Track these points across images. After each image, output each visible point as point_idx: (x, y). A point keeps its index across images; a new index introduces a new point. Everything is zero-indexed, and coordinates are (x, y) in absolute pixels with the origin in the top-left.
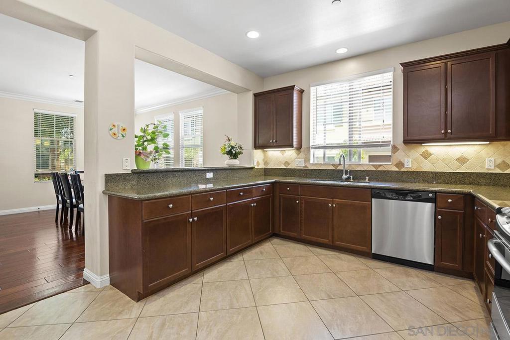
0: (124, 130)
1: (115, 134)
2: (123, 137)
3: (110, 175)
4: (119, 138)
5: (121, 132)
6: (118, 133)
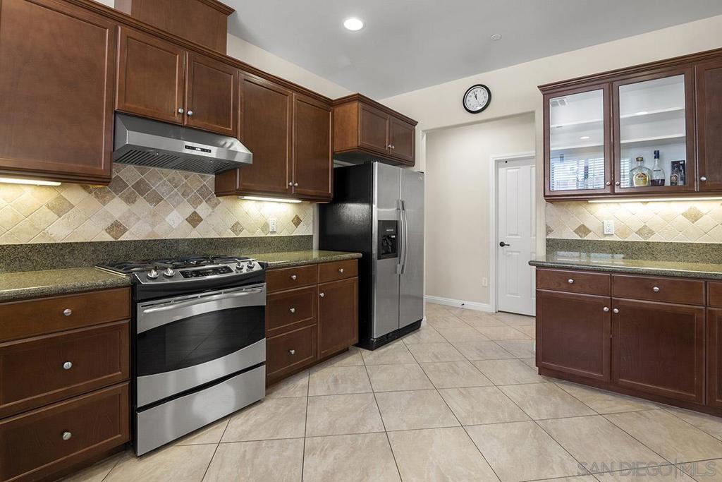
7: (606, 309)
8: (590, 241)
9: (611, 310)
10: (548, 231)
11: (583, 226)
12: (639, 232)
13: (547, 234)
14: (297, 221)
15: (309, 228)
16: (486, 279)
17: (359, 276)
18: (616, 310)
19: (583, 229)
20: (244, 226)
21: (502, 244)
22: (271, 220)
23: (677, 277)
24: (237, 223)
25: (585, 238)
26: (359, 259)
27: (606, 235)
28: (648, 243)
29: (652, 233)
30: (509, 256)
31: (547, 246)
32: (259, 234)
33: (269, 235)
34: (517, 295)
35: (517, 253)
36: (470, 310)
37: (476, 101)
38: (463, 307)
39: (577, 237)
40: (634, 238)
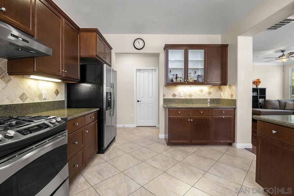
7: (189, 120)
8: (177, 99)
9: (190, 120)
10: (164, 96)
11: (174, 94)
13: (164, 97)
14: (57, 93)
15: (62, 97)
16: (133, 115)
17: (97, 119)
18: (192, 120)
19: (174, 95)
20: (28, 95)
21: (138, 101)
22: (44, 92)
23: (206, 108)
24: (24, 94)
25: (175, 98)
26: (98, 111)
27: (181, 97)
28: (191, 99)
29: (192, 96)
30: (141, 105)
31: (164, 101)
32: (37, 100)
33: (43, 101)
34: (143, 119)
35: (143, 104)
36: (127, 128)
37: (139, 45)
38: (124, 127)
39: (172, 98)
40: (188, 97)
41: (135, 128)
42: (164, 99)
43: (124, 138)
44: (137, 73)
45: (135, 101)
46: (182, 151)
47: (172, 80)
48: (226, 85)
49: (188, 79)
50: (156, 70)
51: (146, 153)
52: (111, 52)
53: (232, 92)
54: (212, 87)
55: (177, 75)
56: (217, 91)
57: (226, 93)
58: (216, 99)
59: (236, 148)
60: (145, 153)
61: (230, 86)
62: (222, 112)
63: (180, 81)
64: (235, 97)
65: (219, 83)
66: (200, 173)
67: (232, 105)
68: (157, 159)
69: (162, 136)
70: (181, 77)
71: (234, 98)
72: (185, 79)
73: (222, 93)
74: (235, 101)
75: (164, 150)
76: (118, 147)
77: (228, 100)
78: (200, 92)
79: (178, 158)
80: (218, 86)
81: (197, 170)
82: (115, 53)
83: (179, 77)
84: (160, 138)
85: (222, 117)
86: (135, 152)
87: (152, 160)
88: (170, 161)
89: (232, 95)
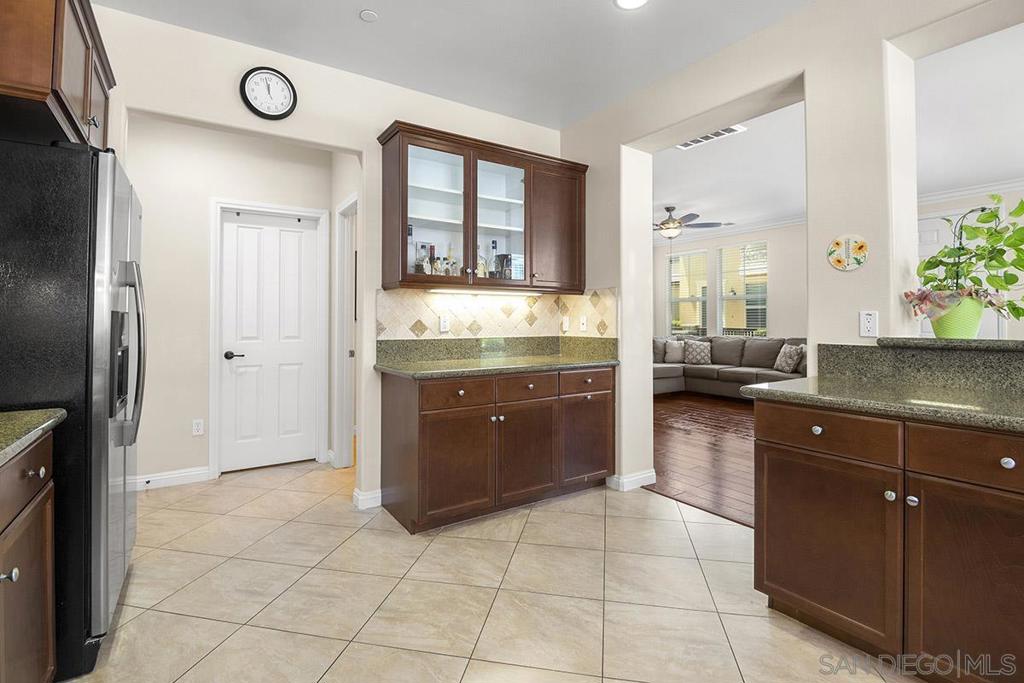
0: (861, 248)
1: (839, 261)
2: (859, 263)
3: (827, 346)
4: (848, 268)
5: (852, 255)
6: (848, 257)
7: (494, 419)
8: (427, 341)
9: (498, 419)
10: (380, 329)
11: (419, 322)
12: (470, 329)
13: (378, 334)
16: (202, 421)
17: (52, 476)
18: (502, 418)
19: (419, 326)
21: (229, 356)
23: (545, 369)
25: (422, 338)
27: (442, 333)
29: (480, 328)
30: (241, 374)
31: (377, 352)
34: (255, 436)
35: (256, 369)
36: (169, 488)
37: (268, 95)
38: (150, 486)
39: (412, 336)
40: (466, 335)
41: (217, 483)
42: (379, 342)
43: (182, 547)
44: (225, 224)
45: (216, 356)
46: (478, 544)
47: (419, 267)
48: (581, 292)
49: (475, 267)
50: (316, 220)
51: (336, 591)
52: (107, 98)
53: (602, 315)
54: (539, 297)
55: (432, 248)
56: (551, 311)
57: (581, 319)
58: (548, 338)
59: (621, 489)
60: (334, 596)
61: (594, 298)
62: (586, 382)
63: (447, 271)
64: (614, 331)
65: (554, 285)
66: (587, 612)
67: (606, 356)
68: (403, 608)
69: (369, 496)
70: (444, 259)
71: (609, 334)
72: (466, 266)
73: (566, 319)
74: (615, 342)
75: (412, 557)
76: (166, 607)
77: (588, 341)
78: (503, 316)
79: (481, 575)
80: (554, 297)
81: (572, 603)
82: (130, 110)
83: (438, 258)
84: (362, 506)
85: (586, 397)
86: (281, 602)
87: (387, 619)
88: (462, 598)
89: (602, 326)
